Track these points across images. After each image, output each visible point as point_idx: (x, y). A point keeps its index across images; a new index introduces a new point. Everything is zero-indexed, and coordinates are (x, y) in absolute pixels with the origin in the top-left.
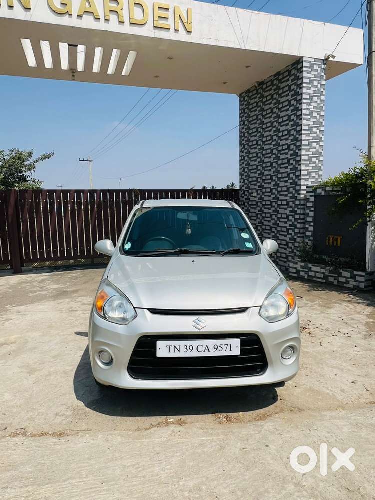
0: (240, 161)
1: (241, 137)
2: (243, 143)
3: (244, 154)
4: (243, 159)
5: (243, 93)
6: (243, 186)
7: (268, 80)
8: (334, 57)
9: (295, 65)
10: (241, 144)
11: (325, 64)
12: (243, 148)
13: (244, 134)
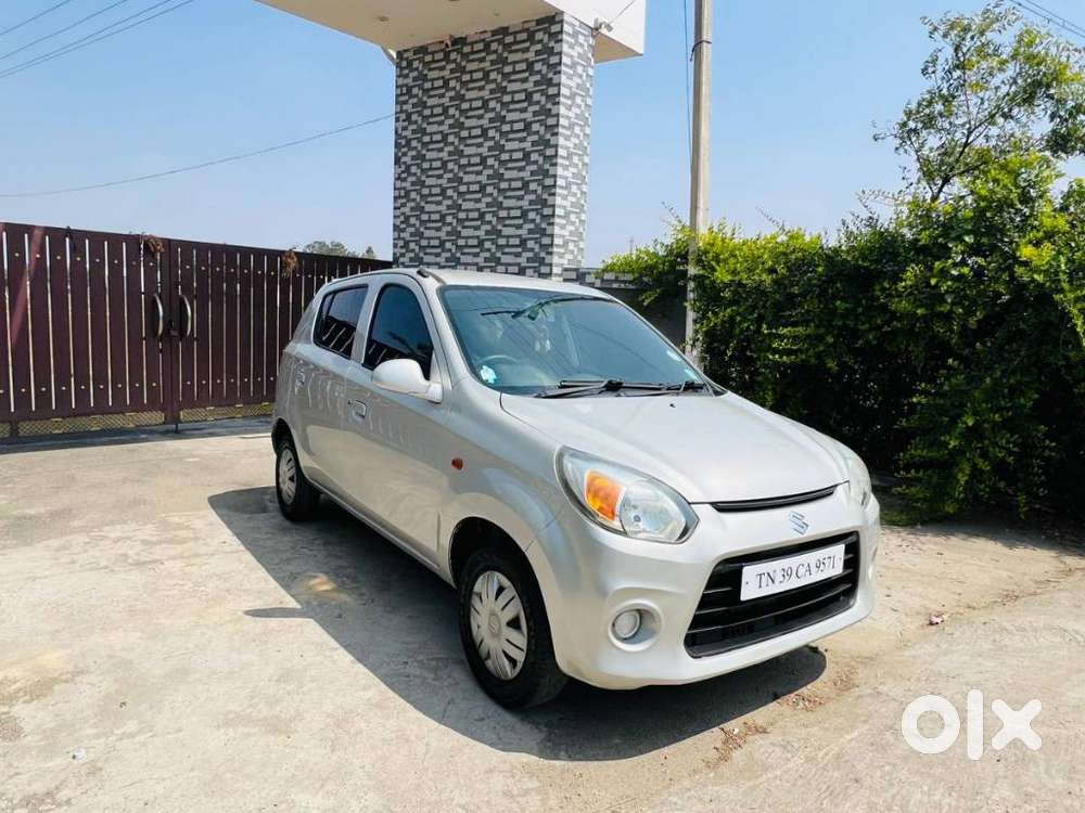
0: (396, 198)
1: (397, 146)
2: (404, 159)
3: (407, 185)
4: (401, 196)
5: (405, 51)
6: (403, 255)
7: (477, 38)
8: (609, 28)
9: (544, 23)
10: (397, 161)
11: (594, 37)
12: (403, 172)
13: (409, 142)
